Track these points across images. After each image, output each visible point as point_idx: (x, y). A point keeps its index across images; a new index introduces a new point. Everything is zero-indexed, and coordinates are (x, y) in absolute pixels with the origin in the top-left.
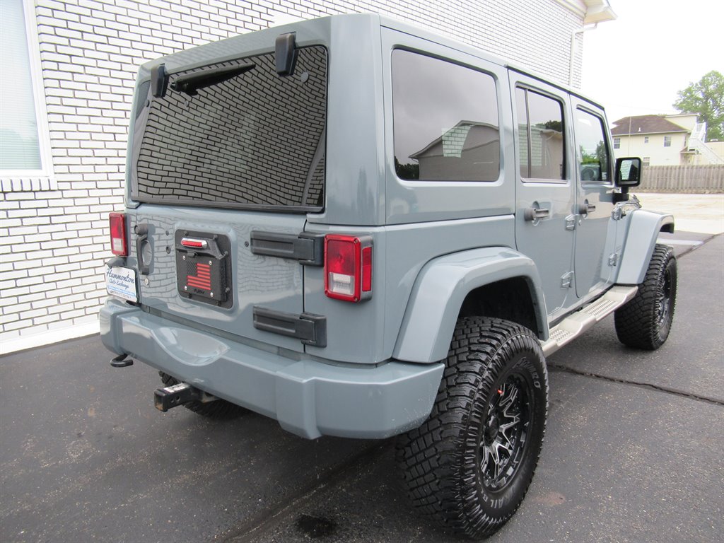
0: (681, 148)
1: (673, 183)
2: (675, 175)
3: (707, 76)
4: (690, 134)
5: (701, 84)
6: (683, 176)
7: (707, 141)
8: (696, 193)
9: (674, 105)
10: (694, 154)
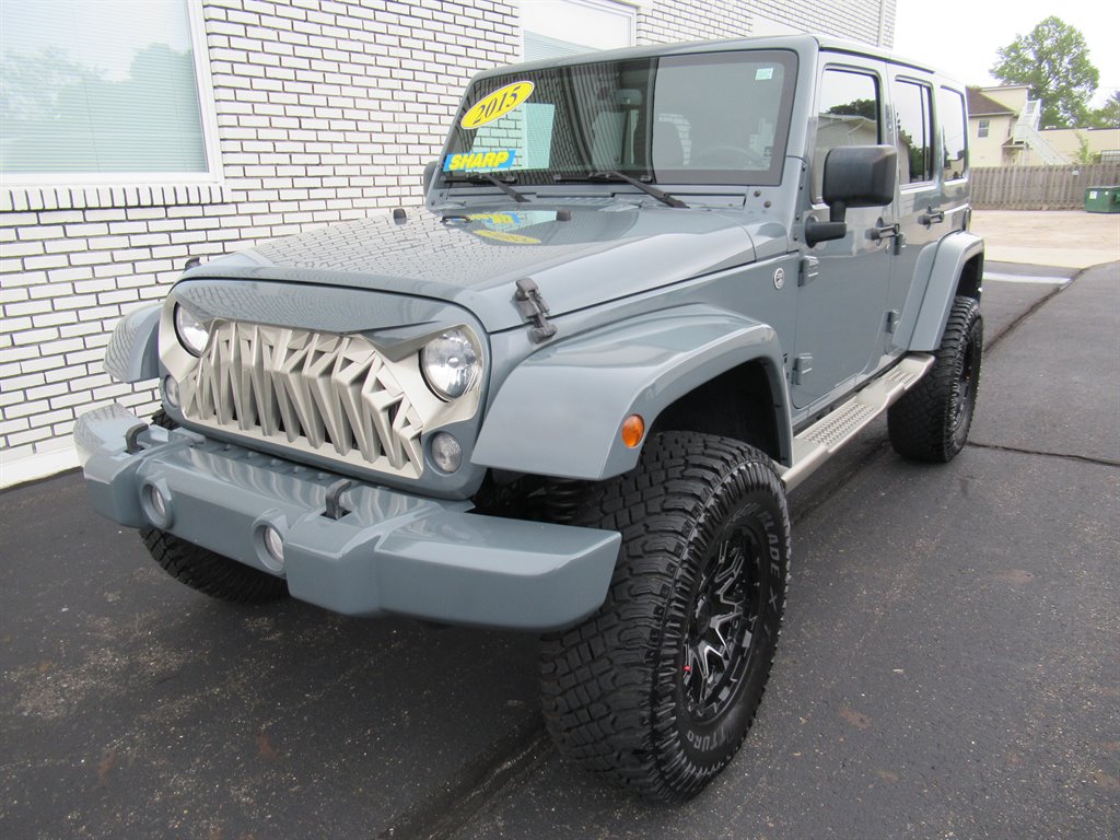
0: (1003, 139)
1: (995, 194)
2: (998, 183)
3: (1043, 25)
4: (1017, 117)
5: (1033, 37)
6: (1010, 183)
7: (1042, 128)
8: (1028, 209)
9: (991, 71)
10: (1022, 149)
